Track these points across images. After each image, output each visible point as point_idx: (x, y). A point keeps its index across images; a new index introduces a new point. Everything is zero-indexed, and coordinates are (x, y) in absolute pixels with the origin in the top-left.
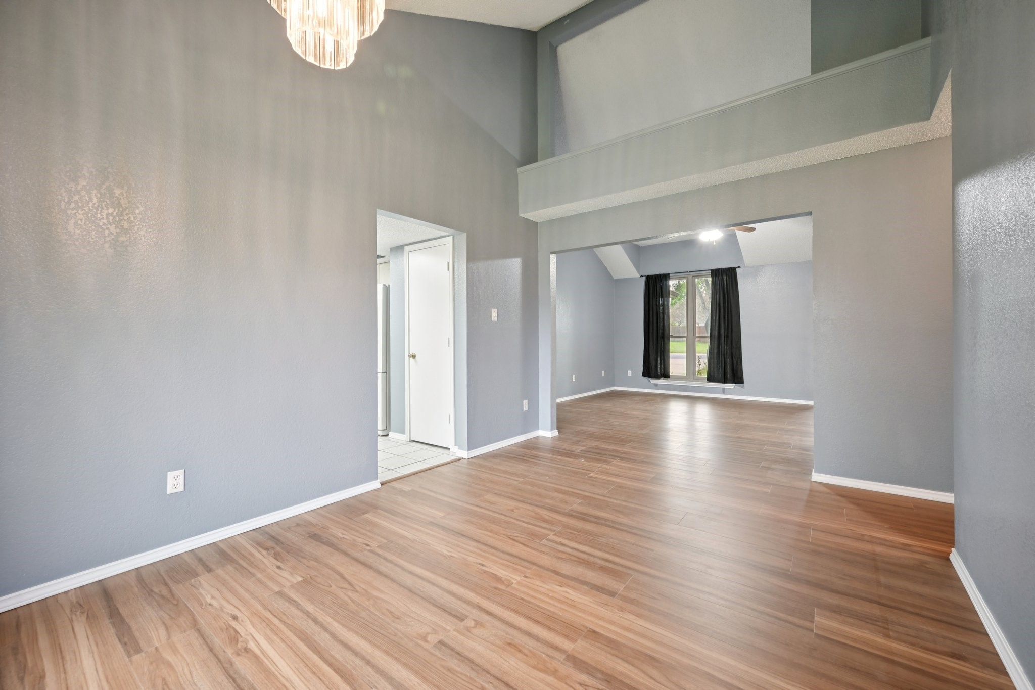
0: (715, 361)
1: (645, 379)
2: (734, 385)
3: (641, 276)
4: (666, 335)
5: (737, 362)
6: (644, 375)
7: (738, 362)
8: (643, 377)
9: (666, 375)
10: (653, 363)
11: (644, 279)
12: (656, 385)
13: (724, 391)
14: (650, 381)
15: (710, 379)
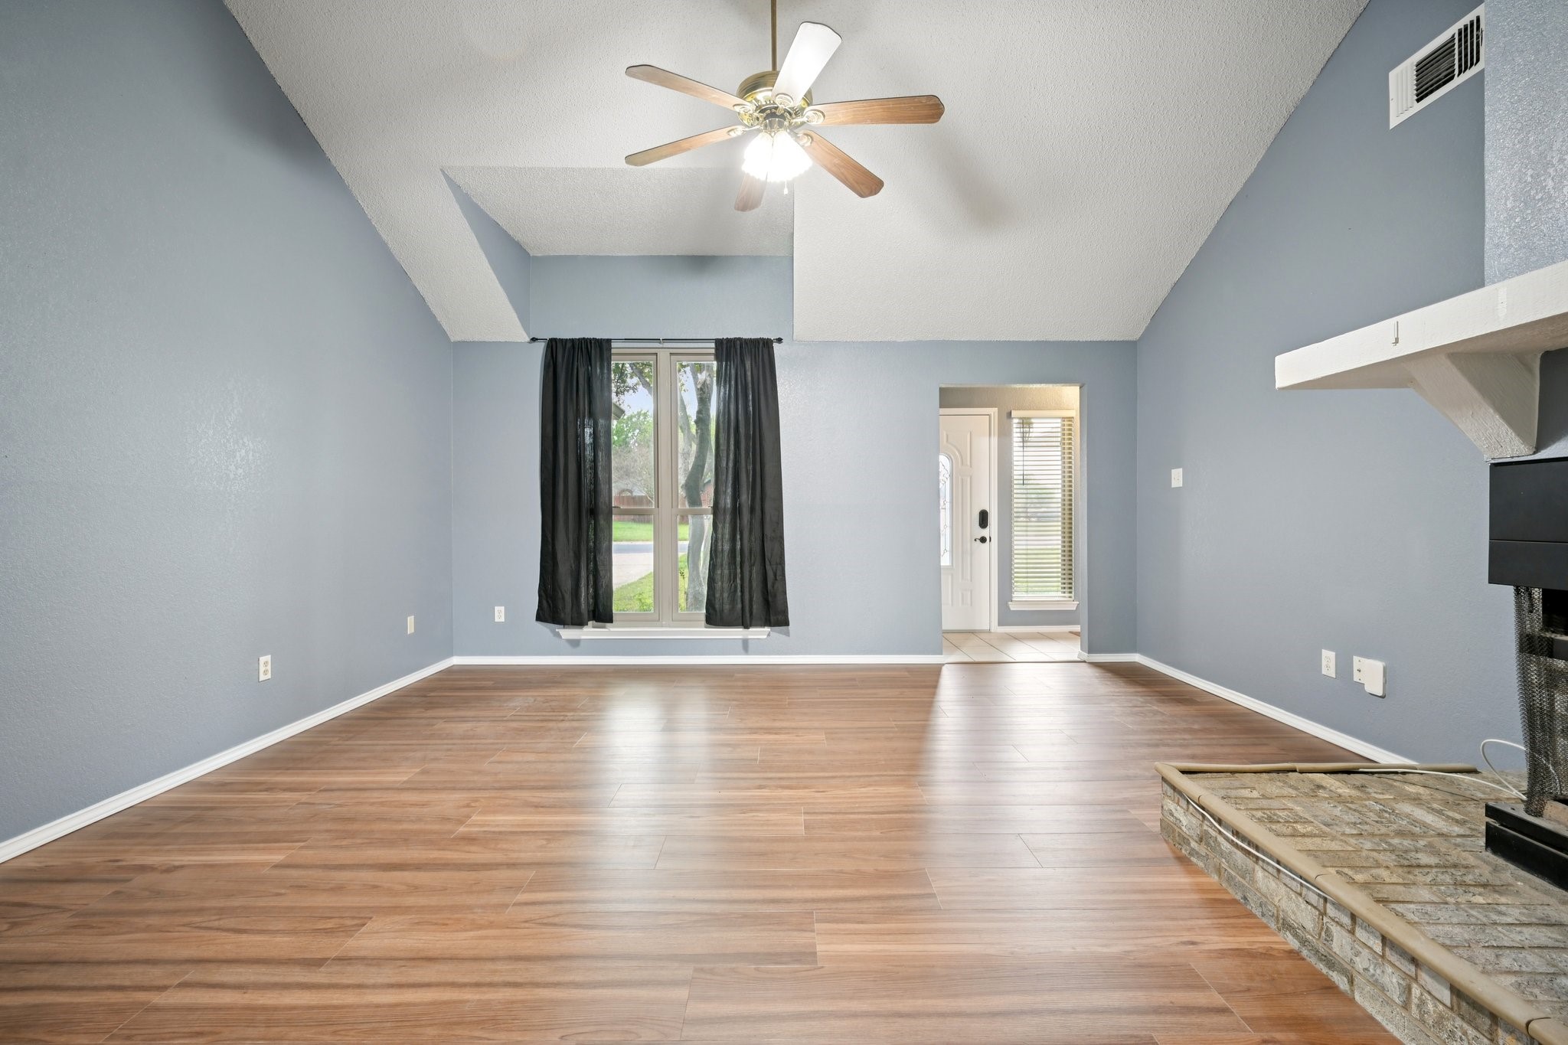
0: (726, 572)
1: (544, 629)
2: (767, 629)
3: (534, 340)
4: (602, 506)
5: (775, 575)
6: (540, 617)
7: (778, 574)
8: (541, 626)
9: (602, 614)
10: (566, 583)
11: (541, 347)
12: (575, 643)
13: (745, 647)
14: (558, 635)
15: (714, 618)
